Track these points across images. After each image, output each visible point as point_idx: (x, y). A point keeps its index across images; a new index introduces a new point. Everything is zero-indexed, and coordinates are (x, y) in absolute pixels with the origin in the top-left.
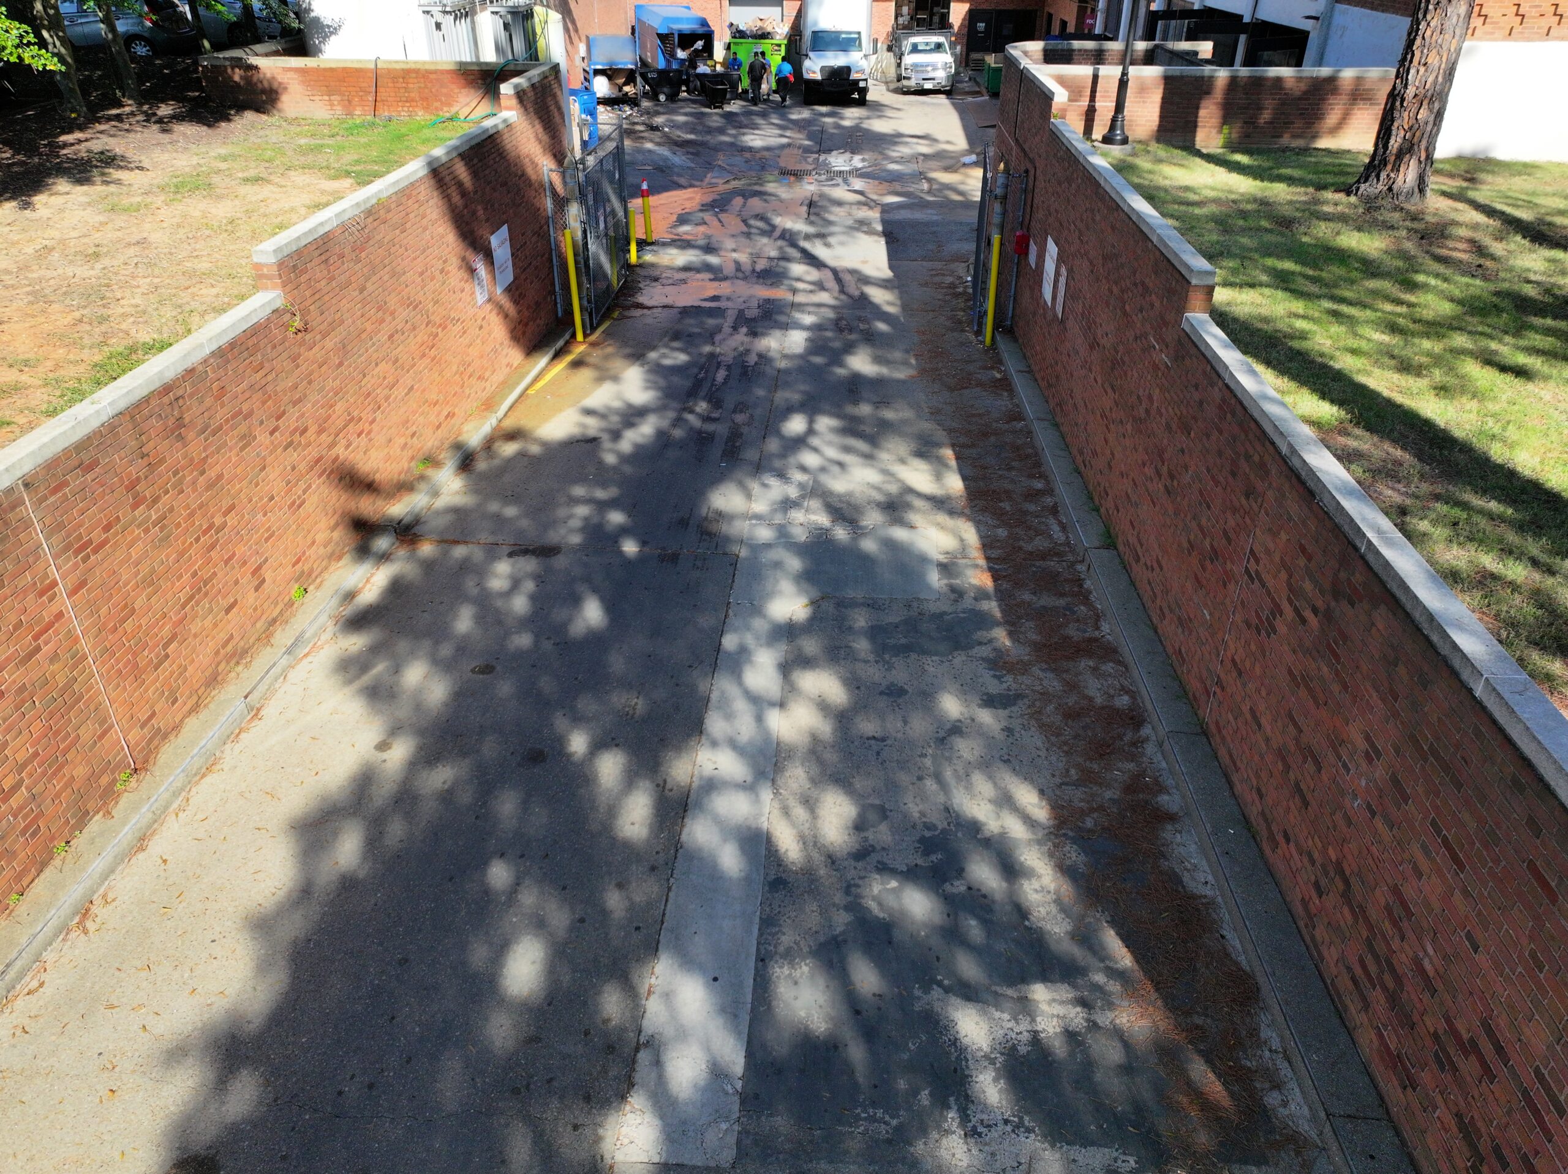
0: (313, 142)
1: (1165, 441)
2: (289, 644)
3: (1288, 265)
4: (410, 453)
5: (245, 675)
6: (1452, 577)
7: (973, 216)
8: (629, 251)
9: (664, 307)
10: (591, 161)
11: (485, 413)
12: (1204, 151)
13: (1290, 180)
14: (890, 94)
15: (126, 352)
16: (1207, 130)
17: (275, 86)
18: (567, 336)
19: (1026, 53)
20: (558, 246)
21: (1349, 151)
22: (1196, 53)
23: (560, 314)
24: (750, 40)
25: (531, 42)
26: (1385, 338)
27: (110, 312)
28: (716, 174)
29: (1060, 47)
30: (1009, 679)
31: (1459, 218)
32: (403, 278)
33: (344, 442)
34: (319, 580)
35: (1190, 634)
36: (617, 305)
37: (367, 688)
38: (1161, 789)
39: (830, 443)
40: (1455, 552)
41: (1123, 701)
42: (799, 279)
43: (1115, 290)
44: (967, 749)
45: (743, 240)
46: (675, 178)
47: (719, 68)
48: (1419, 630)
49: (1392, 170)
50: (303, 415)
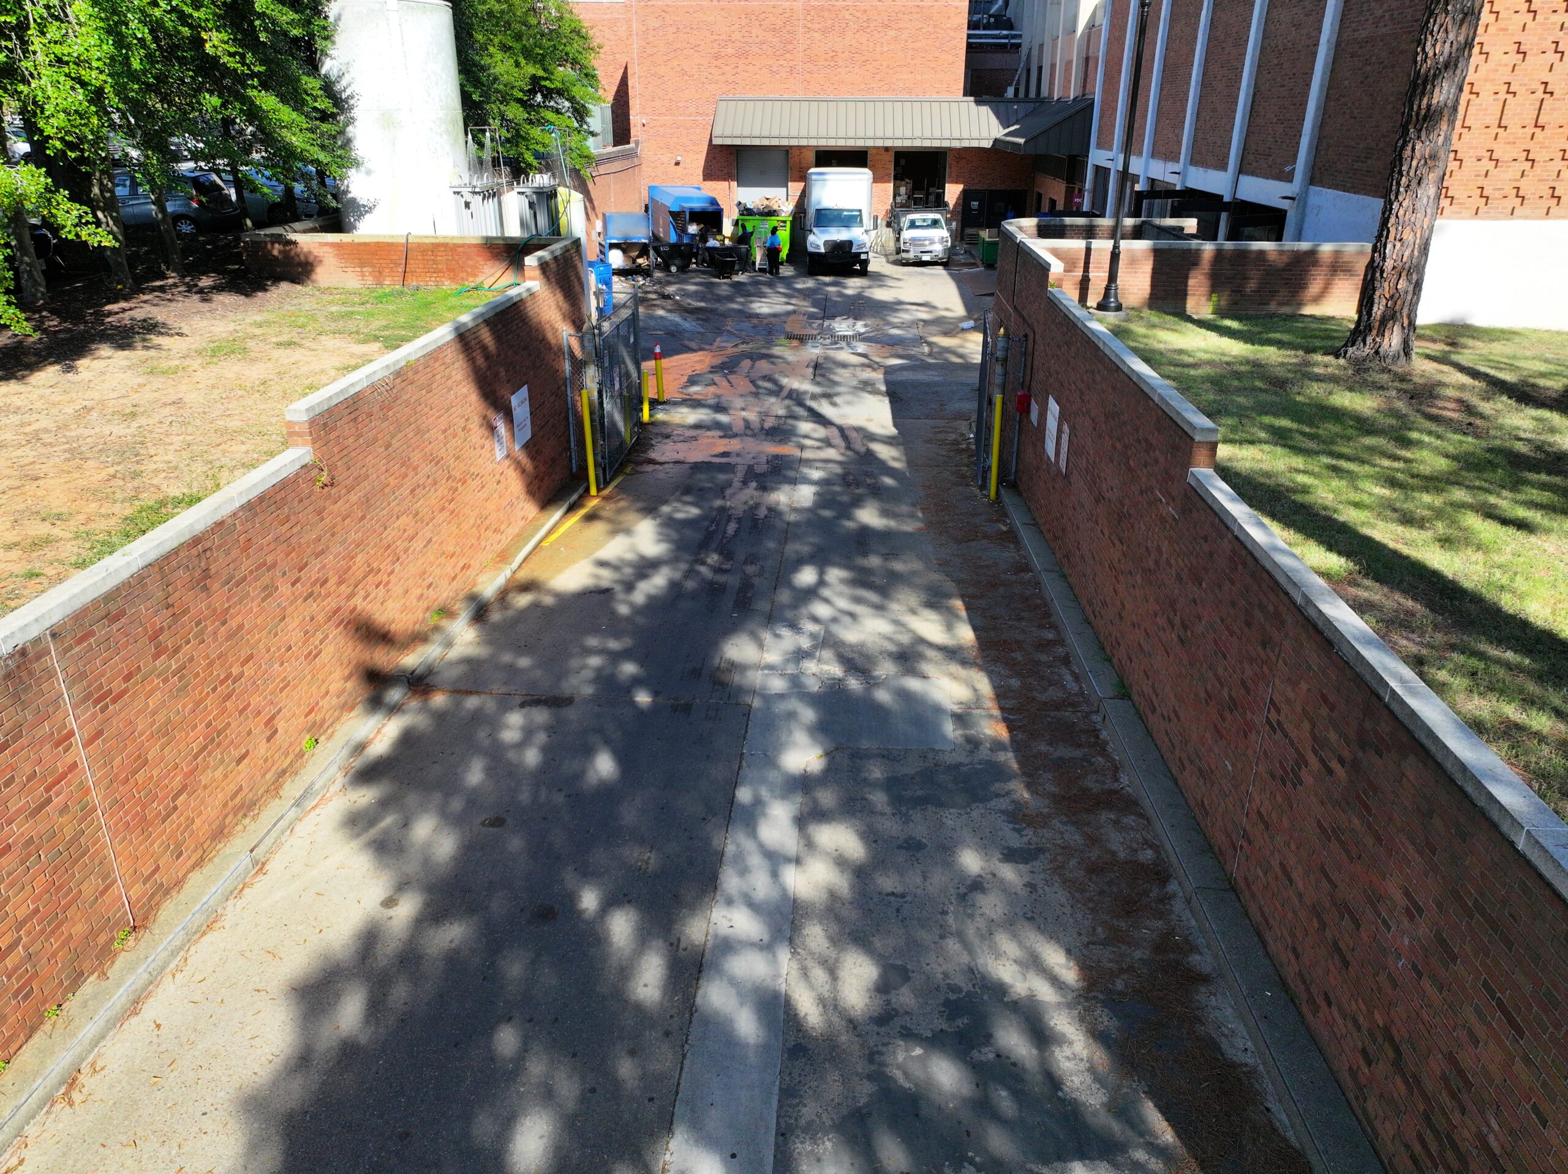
0: (344, 309)
1: (1176, 592)
2: (298, 796)
3: (1285, 423)
4: (425, 605)
5: (252, 827)
6: (1476, 727)
7: (974, 378)
8: (642, 410)
9: (676, 462)
10: (606, 326)
11: (500, 565)
12: (1195, 317)
13: (1280, 344)
14: (890, 266)
15: (157, 506)
16: (1196, 298)
17: (311, 259)
18: (581, 491)
19: (1020, 228)
20: (574, 405)
21: (1333, 318)
22: (1182, 229)
23: (574, 470)
24: (757, 217)
25: (554, 219)
26: (1386, 492)
27: (143, 468)
28: (724, 338)
29: (1052, 223)
30: (1029, 832)
31: (1445, 379)
32: (427, 436)
33: (362, 593)
34: (330, 731)
35: (1213, 786)
36: (629, 461)
37: (375, 841)
38: (1194, 949)
39: (841, 594)
40: (1476, 702)
41: (1147, 856)
42: (806, 437)
43: (1119, 446)
44: (991, 905)
45: (751, 399)
46: (686, 342)
47: (727, 242)
48: (1452, 781)
49: (1377, 335)
50: (324, 567)
